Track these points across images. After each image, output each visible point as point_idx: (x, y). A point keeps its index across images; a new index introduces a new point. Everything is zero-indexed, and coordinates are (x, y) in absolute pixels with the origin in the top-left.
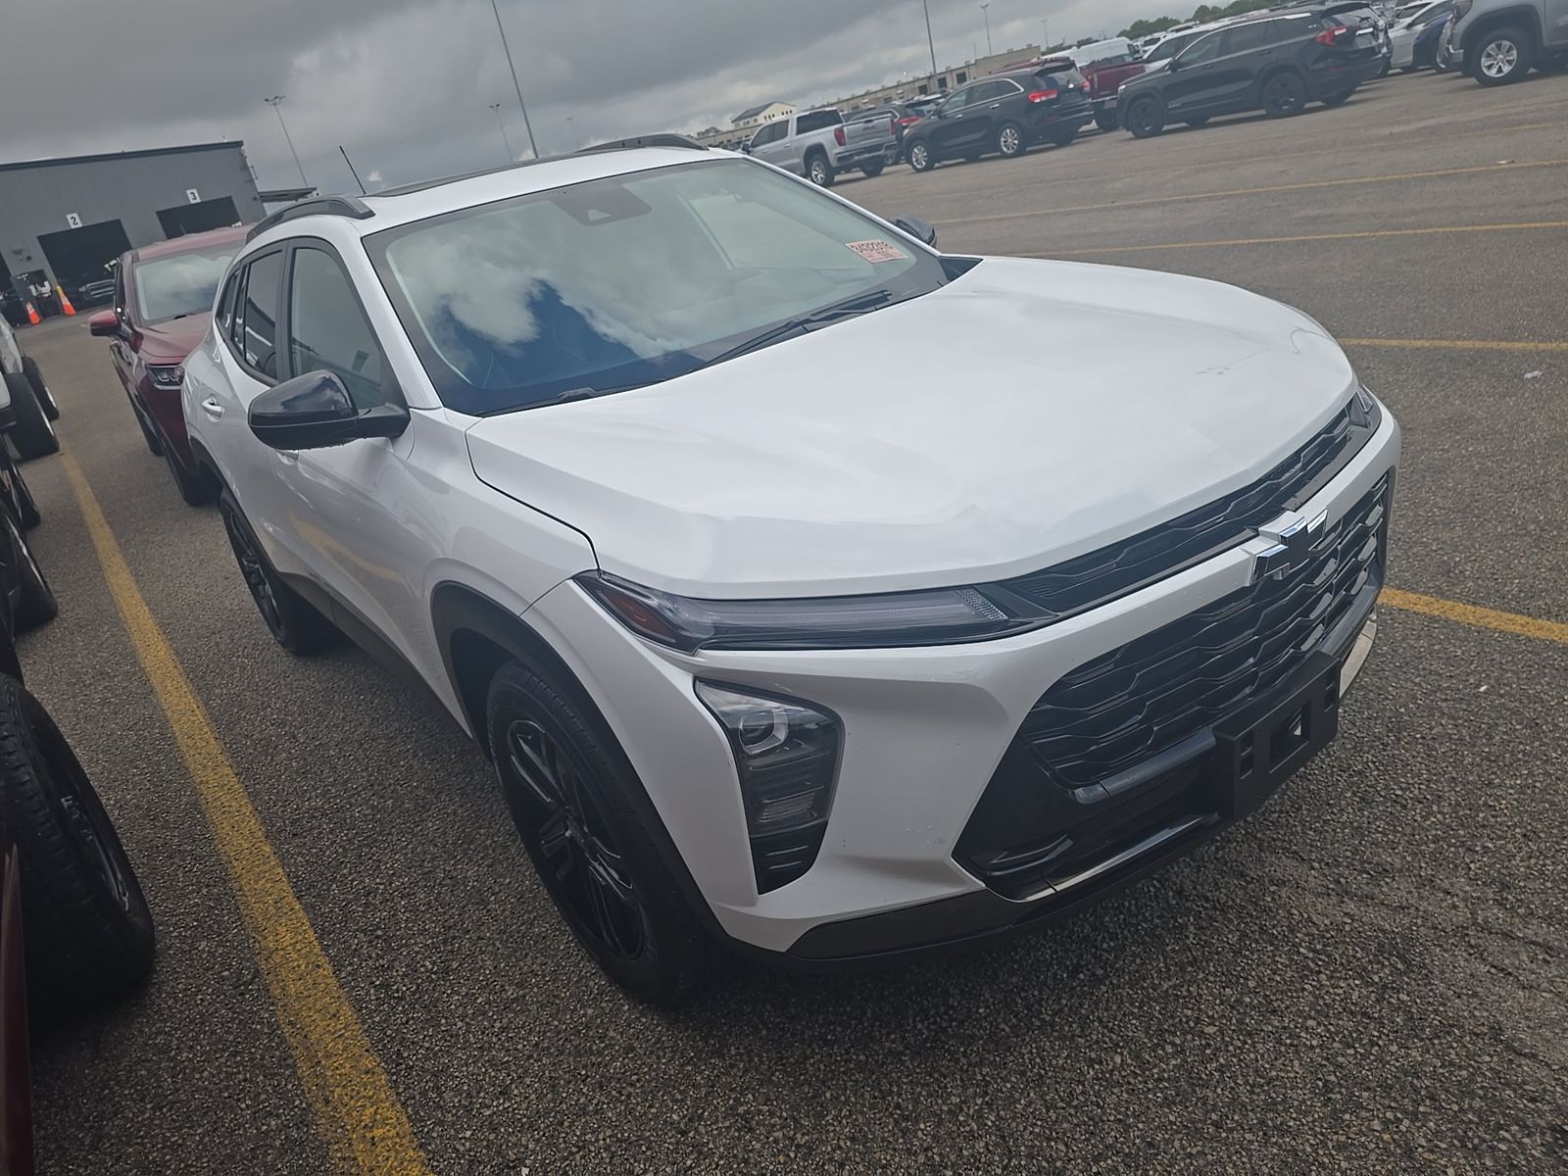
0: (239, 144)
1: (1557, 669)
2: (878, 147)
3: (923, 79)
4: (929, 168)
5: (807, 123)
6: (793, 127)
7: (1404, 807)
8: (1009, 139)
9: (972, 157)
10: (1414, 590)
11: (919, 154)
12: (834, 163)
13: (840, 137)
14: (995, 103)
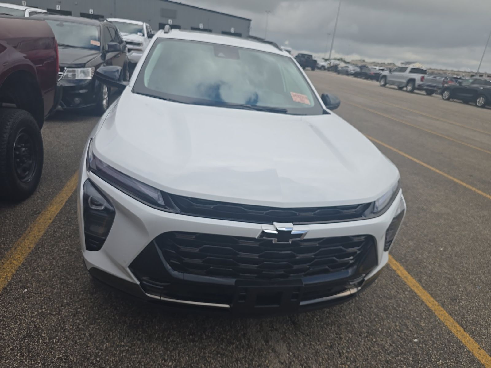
0: (250, 20)
1: (450, 351)
2: (434, 87)
3: (474, 73)
4: (448, 99)
5: (414, 71)
6: (408, 70)
7: (340, 356)
8: (481, 101)
9: (466, 102)
10: (435, 298)
11: (446, 94)
12: (416, 85)
13: (422, 79)
14: (481, 87)
